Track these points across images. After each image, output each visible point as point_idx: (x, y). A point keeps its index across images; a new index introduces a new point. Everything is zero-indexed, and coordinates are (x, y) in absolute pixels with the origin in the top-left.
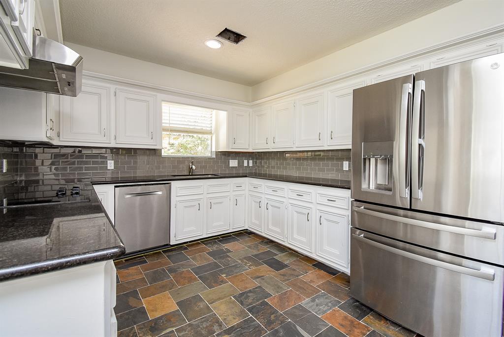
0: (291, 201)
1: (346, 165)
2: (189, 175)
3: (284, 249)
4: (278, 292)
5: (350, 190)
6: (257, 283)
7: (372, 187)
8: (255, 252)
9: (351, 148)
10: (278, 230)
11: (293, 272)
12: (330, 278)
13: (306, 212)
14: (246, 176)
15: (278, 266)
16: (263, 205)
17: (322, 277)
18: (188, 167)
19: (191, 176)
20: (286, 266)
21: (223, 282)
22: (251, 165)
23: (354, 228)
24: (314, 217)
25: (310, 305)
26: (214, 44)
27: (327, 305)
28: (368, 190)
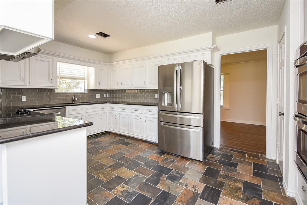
0: (132, 114)
1: (156, 96)
2: (73, 103)
3: (129, 137)
4: (128, 153)
5: (158, 107)
6: (118, 151)
7: (166, 104)
8: (114, 140)
9: (158, 88)
10: (126, 129)
11: (134, 145)
12: (150, 145)
13: (139, 118)
14: (107, 103)
15: (127, 144)
16: (117, 117)
17: (147, 145)
18: (72, 99)
19: (74, 103)
20: (131, 143)
21: (101, 153)
22: (108, 96)
23: (160, 121)
24: (143, 120)
25: (143, 154)
26: (93, 37)
27: (149, 153)
28: (164, 106)
